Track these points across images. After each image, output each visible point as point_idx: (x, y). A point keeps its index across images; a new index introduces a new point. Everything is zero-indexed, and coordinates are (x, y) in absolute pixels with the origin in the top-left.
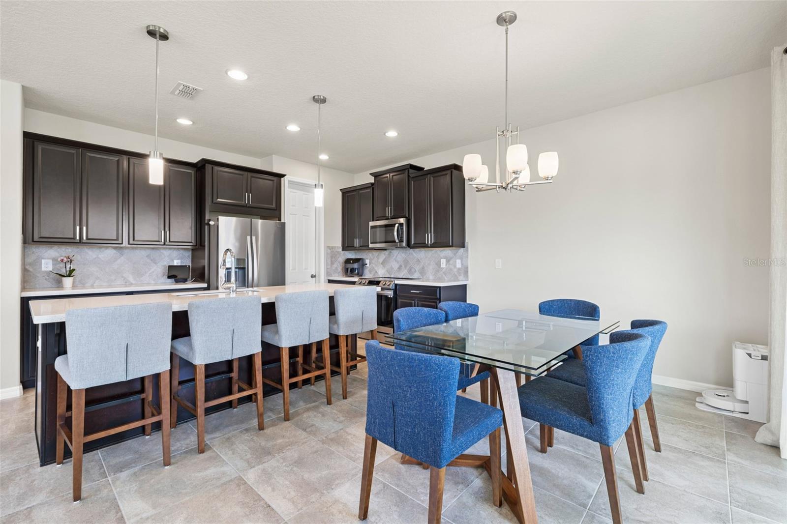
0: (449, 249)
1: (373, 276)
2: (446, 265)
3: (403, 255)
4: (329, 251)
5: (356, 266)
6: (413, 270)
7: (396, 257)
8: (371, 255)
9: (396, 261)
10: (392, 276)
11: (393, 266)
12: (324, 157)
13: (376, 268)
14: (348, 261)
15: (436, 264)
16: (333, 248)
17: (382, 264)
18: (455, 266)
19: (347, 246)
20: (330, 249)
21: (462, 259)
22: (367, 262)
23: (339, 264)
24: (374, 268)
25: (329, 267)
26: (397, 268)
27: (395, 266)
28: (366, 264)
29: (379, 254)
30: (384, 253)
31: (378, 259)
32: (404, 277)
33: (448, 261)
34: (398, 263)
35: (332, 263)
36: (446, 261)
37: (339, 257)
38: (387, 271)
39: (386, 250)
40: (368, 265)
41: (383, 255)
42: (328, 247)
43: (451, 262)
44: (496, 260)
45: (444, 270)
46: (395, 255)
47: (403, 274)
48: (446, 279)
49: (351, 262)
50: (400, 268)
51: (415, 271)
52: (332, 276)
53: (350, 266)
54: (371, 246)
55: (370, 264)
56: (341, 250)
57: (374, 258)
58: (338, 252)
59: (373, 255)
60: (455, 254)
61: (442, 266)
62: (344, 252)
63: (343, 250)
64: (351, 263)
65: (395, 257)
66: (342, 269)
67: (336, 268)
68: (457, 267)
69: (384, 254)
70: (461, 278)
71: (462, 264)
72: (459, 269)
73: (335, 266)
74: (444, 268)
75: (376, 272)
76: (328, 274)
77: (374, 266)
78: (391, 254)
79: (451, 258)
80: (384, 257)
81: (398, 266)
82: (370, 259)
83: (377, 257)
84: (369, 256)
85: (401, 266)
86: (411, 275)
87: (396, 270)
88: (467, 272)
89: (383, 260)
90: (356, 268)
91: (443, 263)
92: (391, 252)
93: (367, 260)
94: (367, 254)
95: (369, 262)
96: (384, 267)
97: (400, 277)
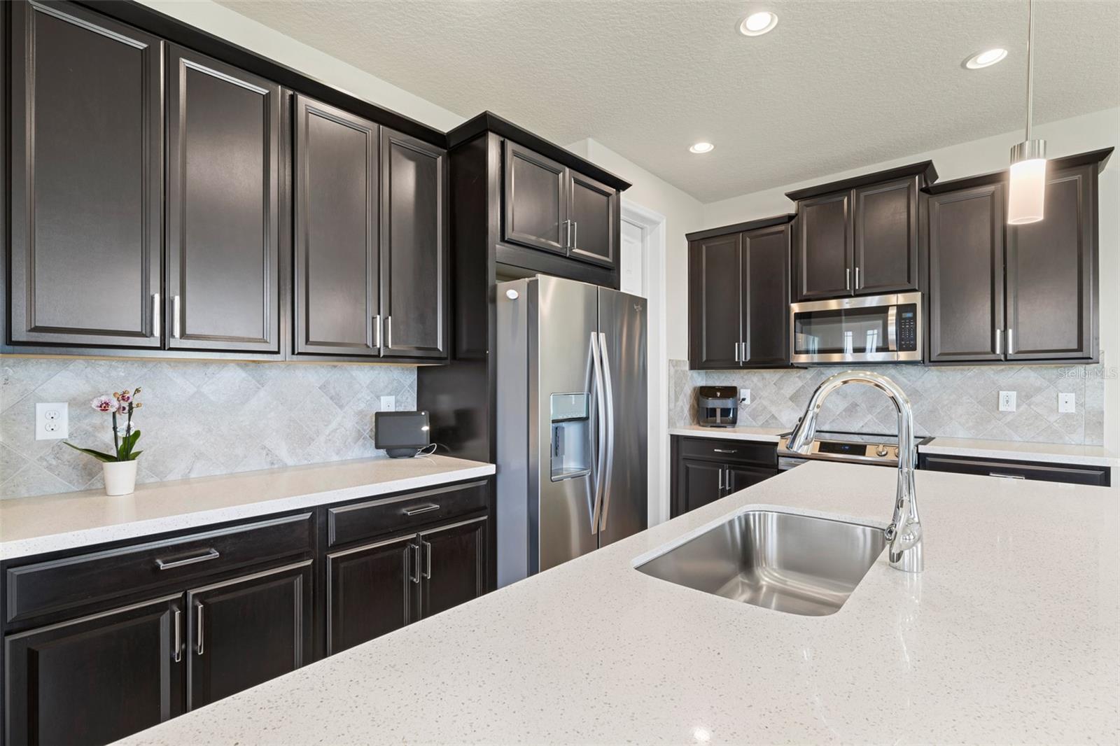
0: (1030, 368)
2: (1018, 406)
4: (672, 371)
5: (719, 403)
8: (755, 380)
9: (838, 392)
11: (831, 406)
13: (773, 409)
15: (979, 402)
16: (676, 363)
17: (791, 399)
18: (1054, 410)
20: (674, 367)
21: (1078, 392)
22: (744, 393)
24: (765, 407)
25: (672, 406)
26: (842, 408)
27: (837, 405)
28: (744, 399)
29: (782, 376)
30: (799, 374)
31: (780, 389)
32: (864, 431)
33: (1025, 396)
34: (845, 396)
36: (1018, 397)
37: (685, 385)
39: (806, 368)
40: (747, 402)
41: (795, 381)
42: (671, 361)
43: (1038, 399)
45: (1009, 418)
48: (1016, 438)
49: (717, 394)
50: (852, 409)
52: (675, 425)
55: (752, 400)
56: (687, 367)
57: (765, 386)
59: (763, 379)
60: (1052, 381)
61: (1002, 408)
63: (692, 367)
64: (712, 397)
67: (682, 410)
68: (1062, 410)
69: (799, 377)
70: (1076, 438)
71: (1080, 405)
72: (1067, 415)
73: (680, 403)
74: (1010, 412)
75: (773, 417)
76: (671, 423)
77: (765, 403)
79: (1039, 390)
80: (800, 384)
81: (846, 405)
82: (752, 390)
83: (774, 384)
84: (753, 382)
85: (857, 405)
86: (888, 425)
87: (838, 413)
88: (1101, 424)
89: (795, 391)
90: (730, 409)
91: (1009, 401)
92: (823, 374)
93: (742, 391)
94: (745, 377)
95: (751, 394)
96: (797, 406)
97: (853, 431)
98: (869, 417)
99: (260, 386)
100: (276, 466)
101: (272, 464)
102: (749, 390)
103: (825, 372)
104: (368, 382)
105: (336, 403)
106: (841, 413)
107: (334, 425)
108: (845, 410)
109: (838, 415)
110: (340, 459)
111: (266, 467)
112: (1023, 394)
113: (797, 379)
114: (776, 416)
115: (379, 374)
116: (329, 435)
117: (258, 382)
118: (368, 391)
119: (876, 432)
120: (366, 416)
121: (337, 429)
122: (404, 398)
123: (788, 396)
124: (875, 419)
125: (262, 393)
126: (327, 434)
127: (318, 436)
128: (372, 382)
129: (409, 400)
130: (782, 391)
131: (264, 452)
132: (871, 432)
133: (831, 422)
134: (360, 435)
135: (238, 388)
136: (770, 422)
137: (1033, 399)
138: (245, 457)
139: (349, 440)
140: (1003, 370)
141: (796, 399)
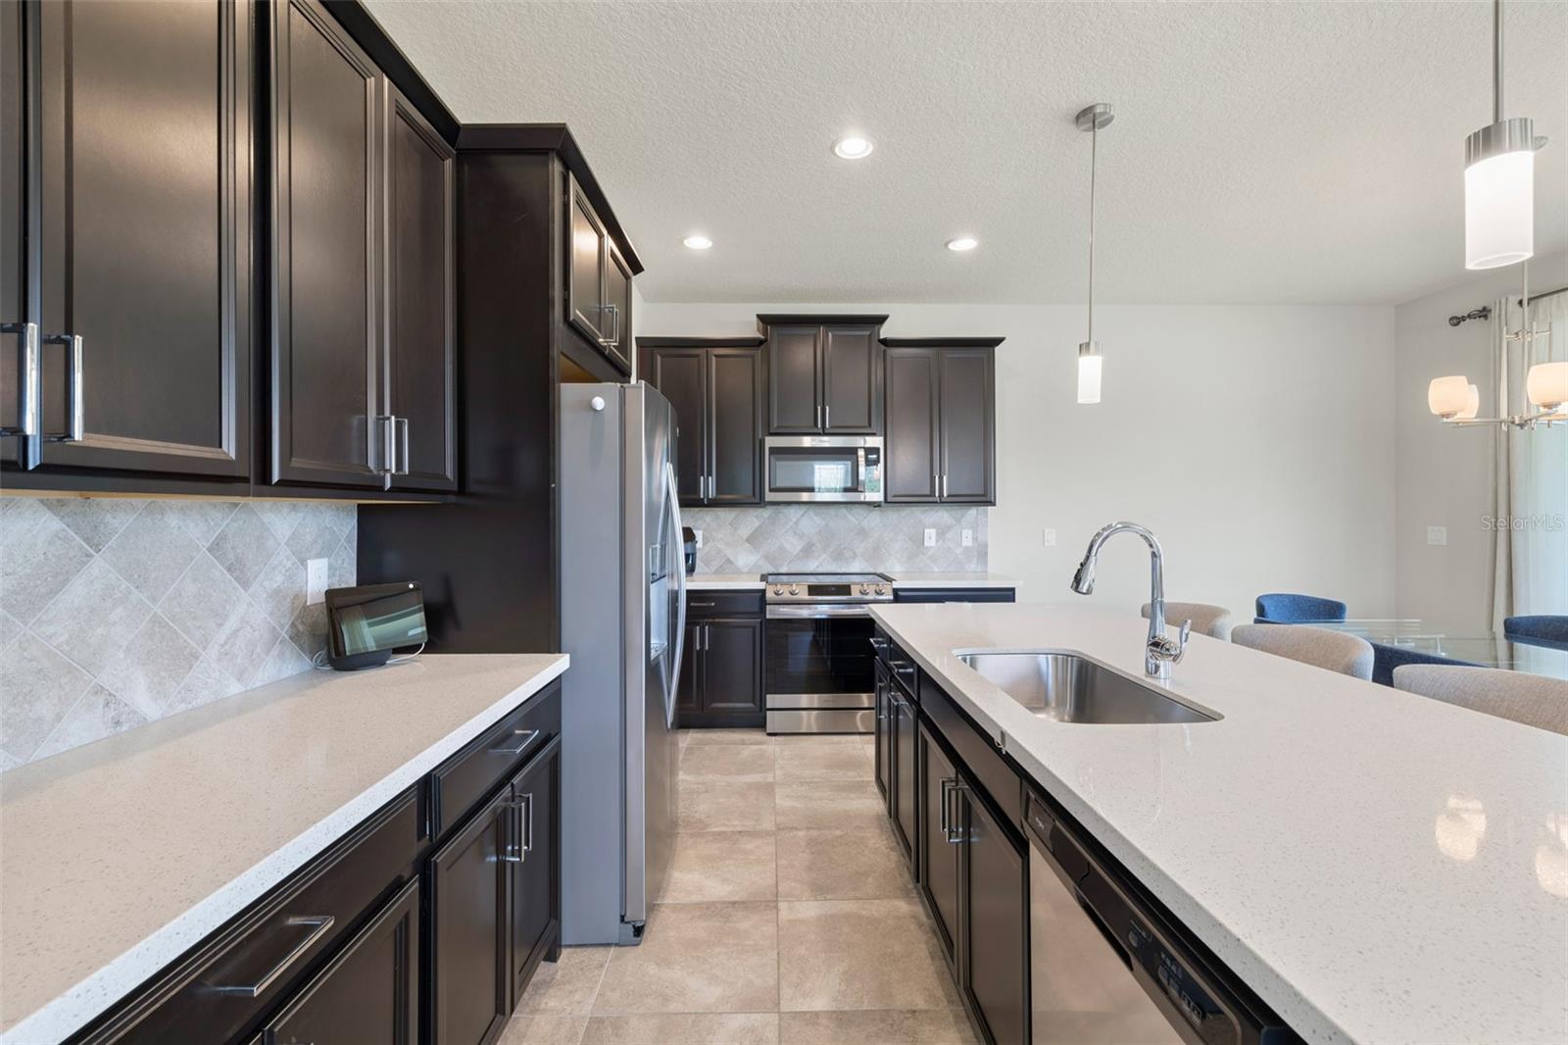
2: (937, 541)
3: (817, 520)
7: (796, 523)
8: (708, 519)
9: (795, 533)
11: (788, 547)
13: (729, 552)
15: (910, 539)
17: (748, 540)
18: (960, 544)
21: (975, 529)
22: (698, 535)
24: (720, 552)
26: (798, 548)
27: (793, 545)
28: (696, 543)
29: (738, 516)
30: (755, 514)
31: (736, 529)
32: (819, 571)
33: (941, 534)
34: (801, 536)
36: (937, 534)
38: (766, 560)
40: (700, 545)
43: (949, 535)
44: (1046, 531)
45: (930, 553)
46: (794, 520)
47: (816, 564)
48: (936, 570)
50: (807, 551)
51: (854, 556)
55: (706, 544)
57: (720, 525)
59: (718, 518)
60: (959, 520)
61: (926, 544)
65: (791, 524)
68: (964, 544)
69: (757, 517)
70: (973, 566)
71: (975, 539)
72: (967, 549)
74: (931, 547)
75: (729, 561)
77: (721, 546)
78: (781, 516)
79: (950, 528)
80: (757, 524)
81: (802, 546)
82: (704, 530)
83: (730, 524)
84: (705, 521)
85: (813, 545)
87: (795, 553)
88: (986, 553)
89: (751, 531)
90: (690, 555)
91: (930, 537)
92: (780, 512)
93: (695, 533)
94: (697, 516)
95: (704, 534)
98: (824, 556)
99: (92, 551)
100: (124, 728)
101: (118, 723)
102: (701, 532)
104: (288, 534)
105: (237, 579)
107: (232, 623)
108: (801, 551)
110: (243, 689)
111: (105, 734)
112: (940, 531)
113: (754, 519)
114: (732, 559)
115: (304, 519)
116: (226, 643)
117: (88, 540)
118: (289, 552)
119: (829, 572)
120: (285, 598)
121: (238, 631)
122: (340, 561)
123: (745, 537)
125: (98, 564)
126: (222, 642)
127: (205, 648)
128: (293, 533)
129: (346, 565)
130: (738, 532)
131: (101, 700)
134: (275, 637)
135: (42, 557)
136: (724, 567)
137: (946, 536)
138: (59, 718)
139: (259, 650)
140: (926, 511)
141: (753, 540)
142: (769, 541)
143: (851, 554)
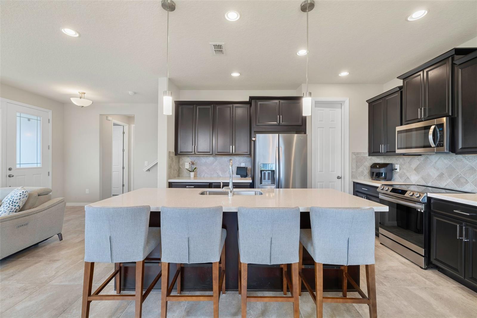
1: (403, 182)
4: (354, 157)
5: (382, 170)
6: (463, 180)
7: (435, 163)
9: (435, 168)
10: (429, 185)
11: (431, 173)
12: (344, 74)
13: (408, 174)
14: (374, 166)
16: (358, 153)
17: (415, 170)
19: (373, 151)
20: (355, 155)
22: (397, 167)
23: (365, 168)
24: (405, 173)
25: (354, 170)
26: (436, 175)
27: (434, 173)
28: (396, 169)
29: (411, 160)
30: (418, 158)
31: (411, 164)
34: (438, 170)
35: (358, 167)
37: (365, 162)
38: (422, 178)
39: (420, 155)
40: (398, 170)
41: (416, 161)
42: (353, 153)
46: (434, 161)
47: (445, 184)
49: (378, 166)
50: (441, 176)
51: (467, 182)
52: (357, 179)
53: (376, 170)
54: (398, 151)
55: (400, 170)
56: (367, 155)
57: (405, 163)
58: (364, 157)
59: (404, 160)
62: (370, 157)
63: (369, 155)
64: (377, 168)
66: (369, 173)
67: (362, 172)
69: (418, 159)
73: (361, 169)
75: (408, 178)
77: (405, 171)
80: (418, 163)
81: (438, 174)
83: (408, 163)
84: (400, 161)
85: (443, 174)
86: (458, 185)
87: (435, 177)
89: (416, 166)
90: (383, 173)
92: (428, 158)
93: (396, 165)
94: (397, 159)
95: (399, 167)
96: (418, 173)
97: (442, 187)
98: (450, 180)
102: (399, 165)
103: (429, 157)
106: (436, 178)
108: (438, 176)
109: (435, 178)
113: (417, 160)
114: (409, 177)
122: (247, 164)
123: (414, 168)
124: (452, 181)
130: (411, 166)
132: (449, 189)
133: (432, 182)
136: (406, 180)
141: (417, 169)
142: (423, 171)
143: (465, 181)
